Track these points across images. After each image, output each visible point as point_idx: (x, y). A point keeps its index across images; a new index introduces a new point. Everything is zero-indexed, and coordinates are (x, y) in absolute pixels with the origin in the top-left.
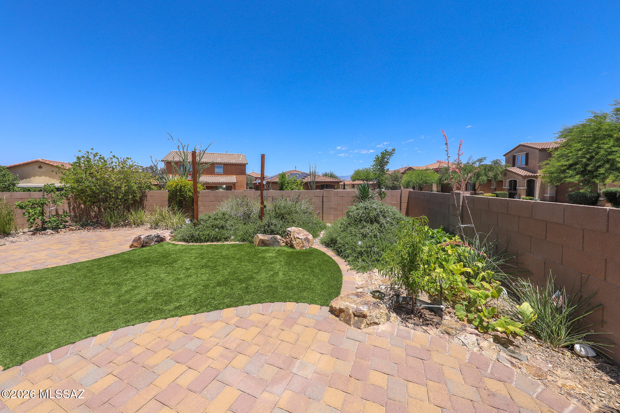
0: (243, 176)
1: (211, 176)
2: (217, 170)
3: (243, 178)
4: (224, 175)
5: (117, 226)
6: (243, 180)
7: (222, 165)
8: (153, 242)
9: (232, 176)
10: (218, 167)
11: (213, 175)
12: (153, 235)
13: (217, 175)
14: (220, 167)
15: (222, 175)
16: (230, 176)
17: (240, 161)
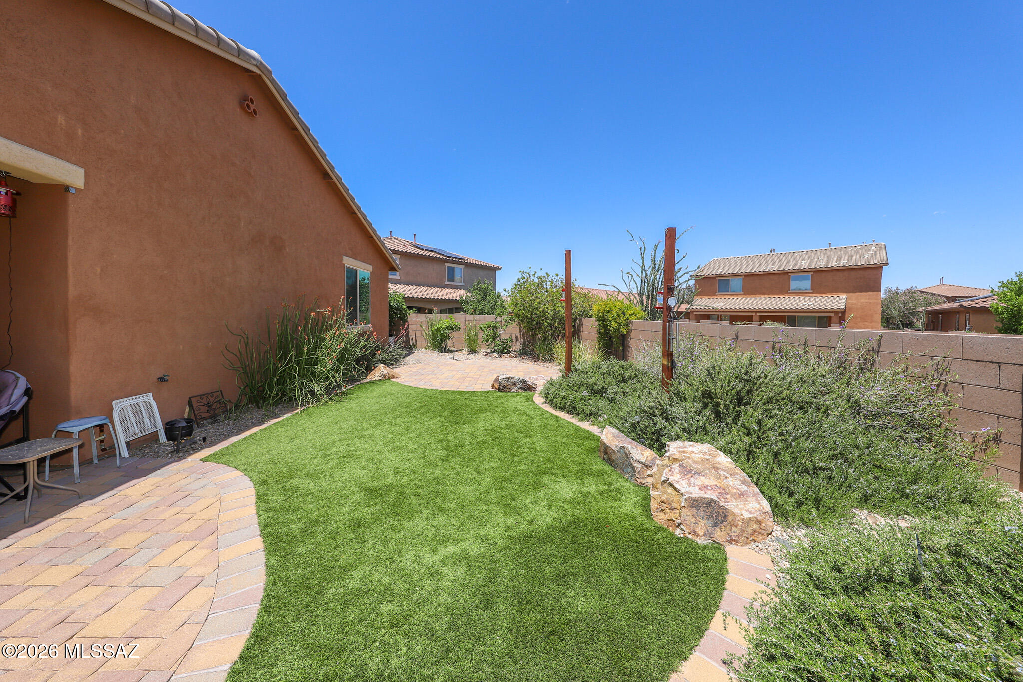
0: (870, 293)
1: (782, 296)
2: (794, 285)
3: (869, 299)
4: (812, 293)
5: (544, 361)
6: (870, 303)
7: (810, 274)
8: (516, 389)
9: (836, 296)
10: (796, 279)
11: (786, 296)
12: (517, 378)
13: (794, 295)
14: (805, 279)
15: (808, 293)
16: (830, 296)
17: (866, 259)
